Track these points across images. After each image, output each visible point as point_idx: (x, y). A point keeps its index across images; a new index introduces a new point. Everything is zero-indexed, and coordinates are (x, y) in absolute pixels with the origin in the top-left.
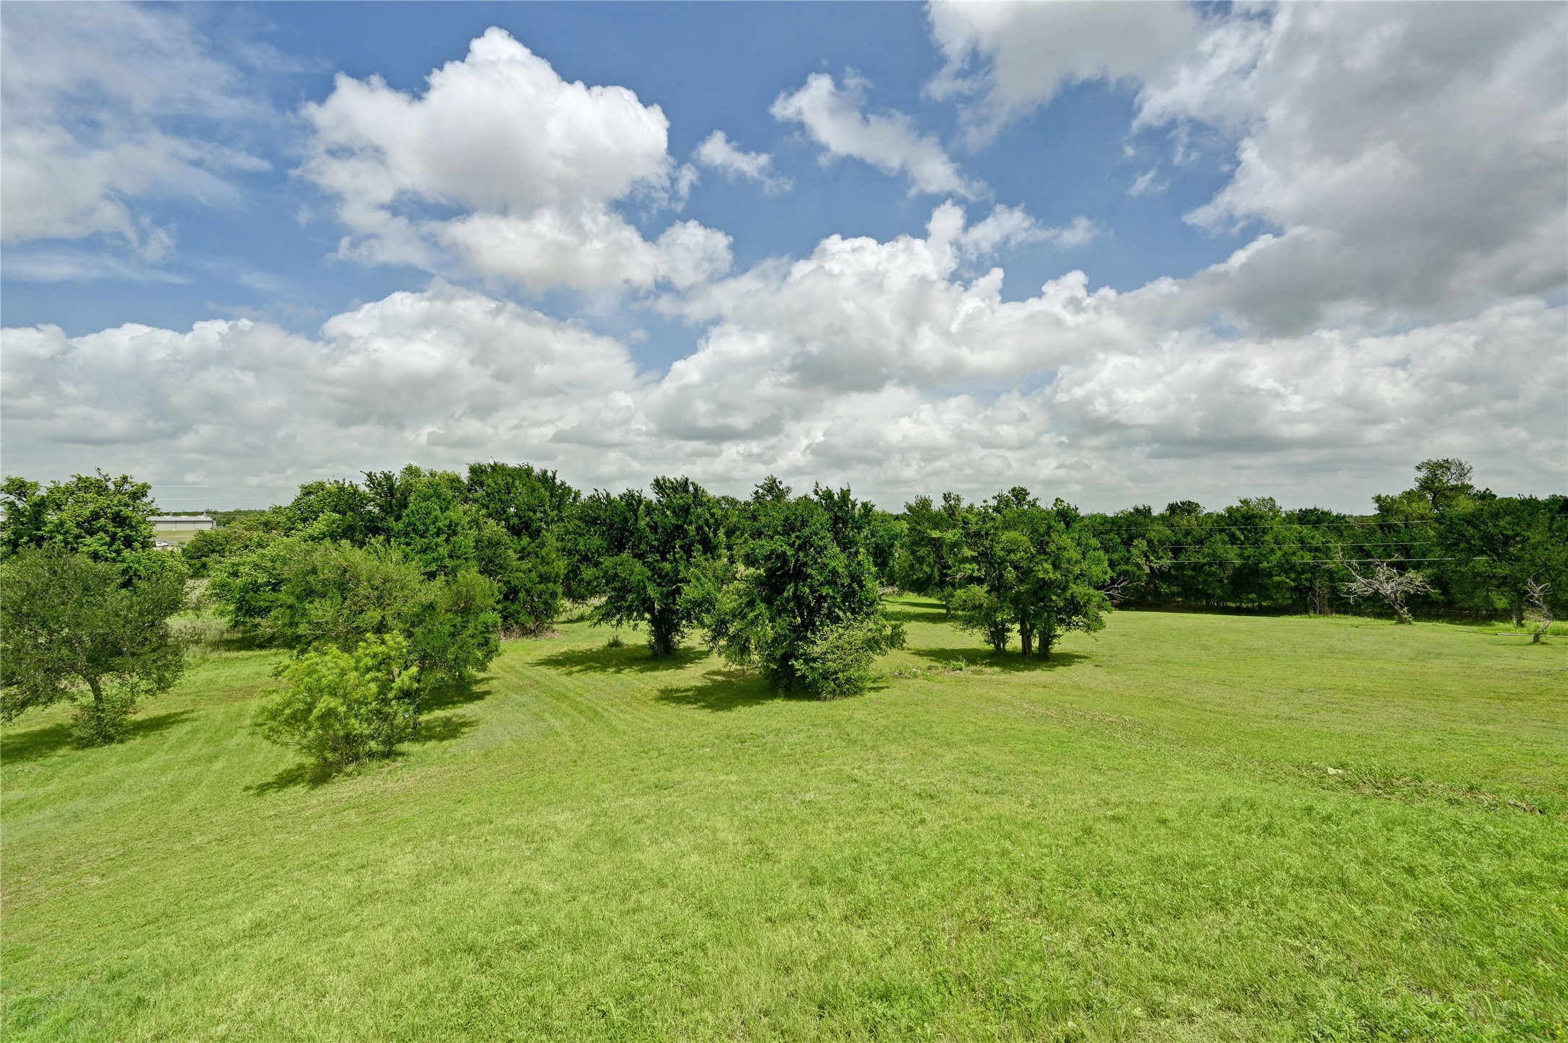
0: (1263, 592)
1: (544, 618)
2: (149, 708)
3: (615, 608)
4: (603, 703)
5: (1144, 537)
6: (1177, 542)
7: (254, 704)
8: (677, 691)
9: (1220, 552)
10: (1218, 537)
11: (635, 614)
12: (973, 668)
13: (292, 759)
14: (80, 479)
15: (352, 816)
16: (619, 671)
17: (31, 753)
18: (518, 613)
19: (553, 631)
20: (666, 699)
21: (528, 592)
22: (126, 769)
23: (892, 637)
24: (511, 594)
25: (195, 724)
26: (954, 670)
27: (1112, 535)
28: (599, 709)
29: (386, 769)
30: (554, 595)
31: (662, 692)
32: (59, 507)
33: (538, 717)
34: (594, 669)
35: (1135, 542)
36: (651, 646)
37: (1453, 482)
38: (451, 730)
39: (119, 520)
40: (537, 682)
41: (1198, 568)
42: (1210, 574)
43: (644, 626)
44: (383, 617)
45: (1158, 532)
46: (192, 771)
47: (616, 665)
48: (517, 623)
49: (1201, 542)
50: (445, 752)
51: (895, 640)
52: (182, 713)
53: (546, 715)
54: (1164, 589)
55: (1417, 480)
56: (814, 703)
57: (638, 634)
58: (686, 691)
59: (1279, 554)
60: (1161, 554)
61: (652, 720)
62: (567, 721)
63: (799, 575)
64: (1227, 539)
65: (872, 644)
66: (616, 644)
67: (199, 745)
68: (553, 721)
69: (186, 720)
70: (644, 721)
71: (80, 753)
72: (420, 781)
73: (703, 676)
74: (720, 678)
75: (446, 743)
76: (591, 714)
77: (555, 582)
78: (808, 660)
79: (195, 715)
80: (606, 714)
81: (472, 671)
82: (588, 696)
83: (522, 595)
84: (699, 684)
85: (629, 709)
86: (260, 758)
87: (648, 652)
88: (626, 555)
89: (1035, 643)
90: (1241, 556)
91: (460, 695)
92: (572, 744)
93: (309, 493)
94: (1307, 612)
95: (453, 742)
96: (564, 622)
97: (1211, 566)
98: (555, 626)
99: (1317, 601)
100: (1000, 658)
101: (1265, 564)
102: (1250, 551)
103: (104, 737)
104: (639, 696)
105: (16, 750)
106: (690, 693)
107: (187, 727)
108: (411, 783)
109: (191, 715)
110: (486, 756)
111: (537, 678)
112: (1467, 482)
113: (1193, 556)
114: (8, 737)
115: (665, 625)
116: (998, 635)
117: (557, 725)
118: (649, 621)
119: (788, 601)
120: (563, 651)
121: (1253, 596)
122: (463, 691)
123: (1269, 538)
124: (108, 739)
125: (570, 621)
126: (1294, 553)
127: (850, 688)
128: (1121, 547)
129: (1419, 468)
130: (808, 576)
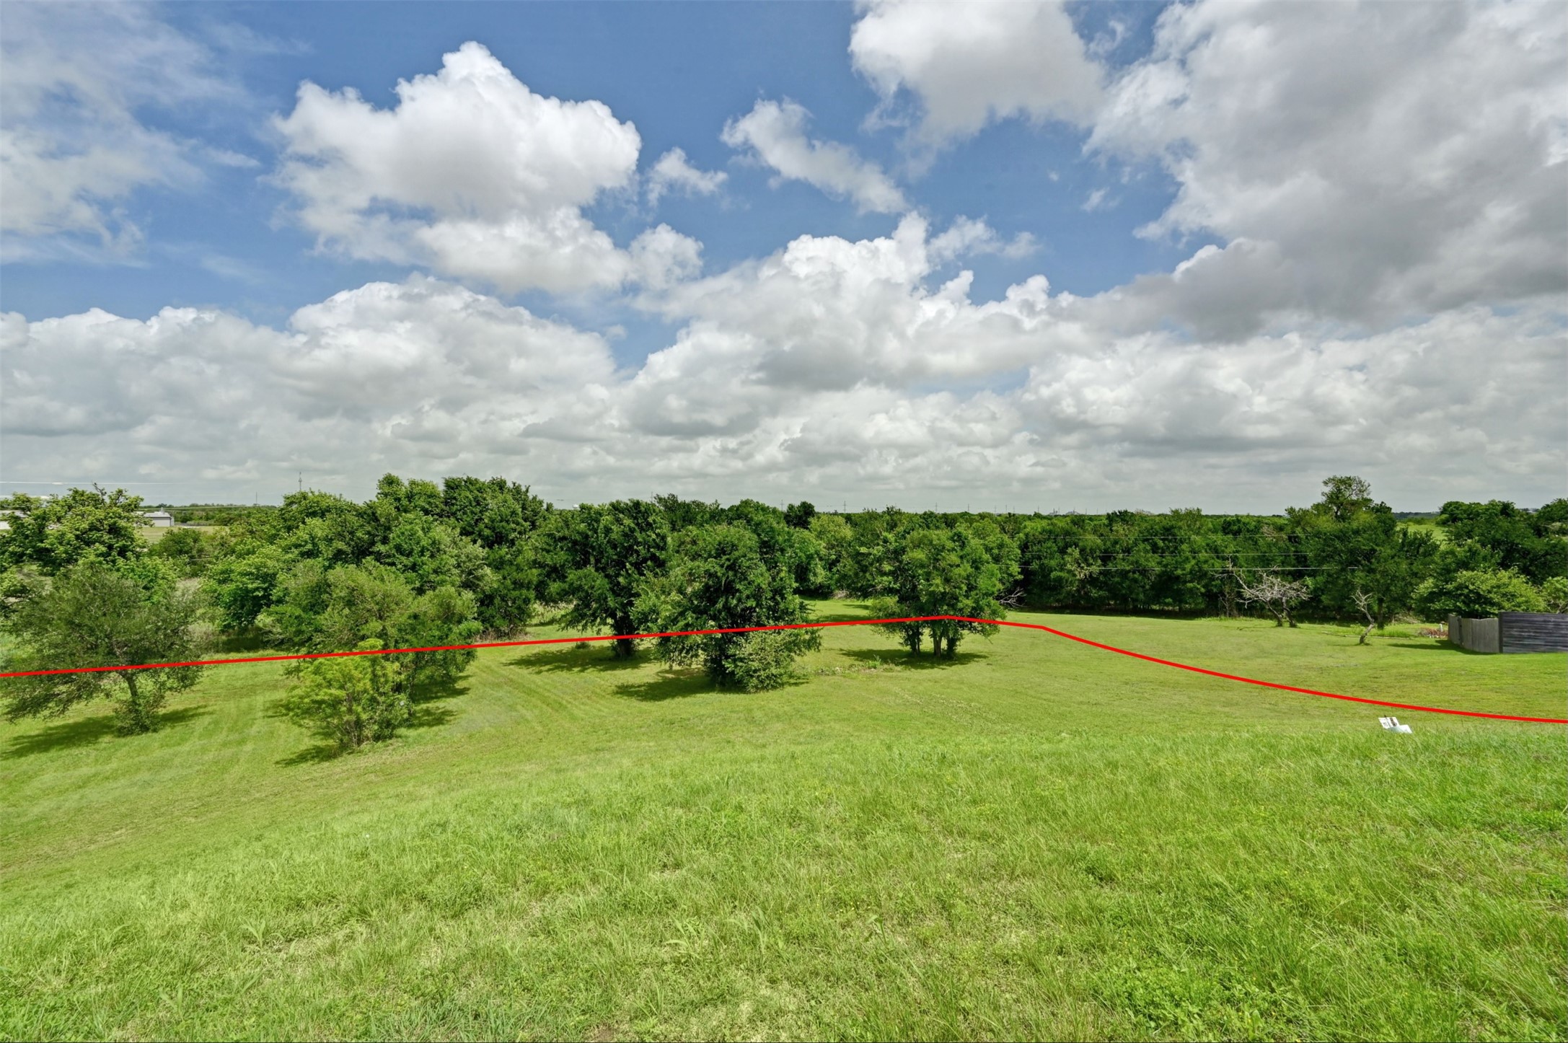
0: (1179, 597)
1: (517, 621)
2: (174, 703)
3: (580, 615)
4: (568, 698)
5: (1076, 545)
6: (1106, 551)
7: (261, 700)
8: (632, 686)
9: (1142, 561)
10: (1142, 546)
11: (598, 620)
12: (886, 666)
13: (308, 743)
14: (76, 492)
15: (372, 777)
16: (582, 671)
17: (79, 740)
18: (493, 617)
19: (526, 634)
20: (621, 693)
21: (503, 599)
22: (171, 751)
23: (809, 640)
24: (486, 600)
25: (214, 716)
26: (869, 668)
27: (1049, 544)
28: (564, 702)
29: (391, 747)
30: (527, 601)
31: (619, 687)
32: (59, 519)
33: (512, 708)
34: (562, 668)
35: (1069, 550)
36: (614, 648)
37: (1354, 498)
38: (439, 719)
39: (114, 530)
40: (511, 680)
41: (1124, 574)
42: (1135, 581)
43: (607, 630)
44: (384, 627)
45: (1091, 540)
46: (228, 752)
47: (581, 665)
48: (492, 626)
49: (1128, 551)
50: (436, 735)
51: (813, 643)
52: (196, 709)
53: (519, 707)
54: (1094, 593)
55: (1323, 494)
56: (742, 696)
57: (602, 636)
58: (639, 686)
59: (1193, 562)
60: (1091, 561)
61: (606, 710)
62: (537, 712)
63: (730, 590)
64: (1149, 548)
65: (793, 646)
66: (583, 645)
67: (224, 733)
68: (524, 711)
69: (203, 714)
70: (600, 710)
71: (123, 740)
72: (419, 755)
73: (657, 674)
74: (670, 676)
75: (435, 728)
76: (557, 706)
77: (528, 589)
78: (735, 660)
79: (209, 709)
80: (569, 706)
81: (453, 672)
82: (556, 691)
83: (497, 601)
84: (652, 681)
85: (589, 702)
86: (281, 741)
87: (611, 654)
88: (590, 569)
89: (944, 644)
90: (1159, 563)
91: (444, 690)
92: (540, 728)
93: (292, 503)
94: (1217, 615)
95: (441, 727)
96: (536, 625)
97: (1134, 573)
98: (528, 629)
99: (1227, 605)
100: (915, 658)
101: (1179, 572)
102: (1168, 558)
103: (141, 727)
104: (598, 691)
105: (64, 738)
106: (642, 689)
107: (207, 719)
108: (412, 756)
109: (207, 710)
110: (470, 737)
111: (511, 676)
112: (1365, 496)
113: (1121, 564)
114: (51, 729)
115: (625, 627)
116: (913, 638)
117: (529, 715)
118: (612, 626)
119: (720, 612)
120: (534, 652)
121: (1169, 600)
122: (447, 686)
123: (1185, 547)
124: (145, 729)
125: (542, 624)
126: (1206, 562)
127: (772, 683)
128: (1057, 555)
129: (1326, 483)
130: (738, 590)
